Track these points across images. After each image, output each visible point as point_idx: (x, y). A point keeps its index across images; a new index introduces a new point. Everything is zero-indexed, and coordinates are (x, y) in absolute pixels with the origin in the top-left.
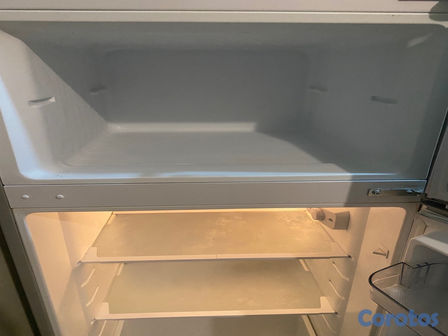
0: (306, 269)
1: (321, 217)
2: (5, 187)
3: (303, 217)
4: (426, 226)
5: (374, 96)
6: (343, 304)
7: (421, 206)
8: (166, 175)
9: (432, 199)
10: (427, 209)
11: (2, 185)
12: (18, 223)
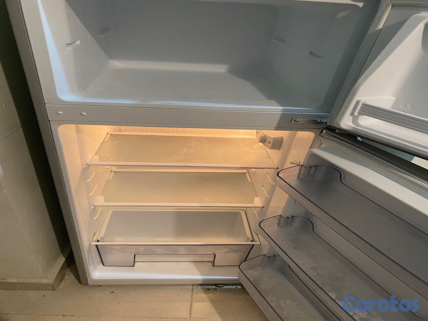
0: (249, 180)
1: (263, 140)
2: (47, 105)
3: (253, 143)
4: (322, 143)
5: (311, 52)
6: (268, 201)
7: (322, 131)
8: (157, 103)
9: (330, 126)
10: (325, 132)
11: (44, 104)
12: (53, 131)
